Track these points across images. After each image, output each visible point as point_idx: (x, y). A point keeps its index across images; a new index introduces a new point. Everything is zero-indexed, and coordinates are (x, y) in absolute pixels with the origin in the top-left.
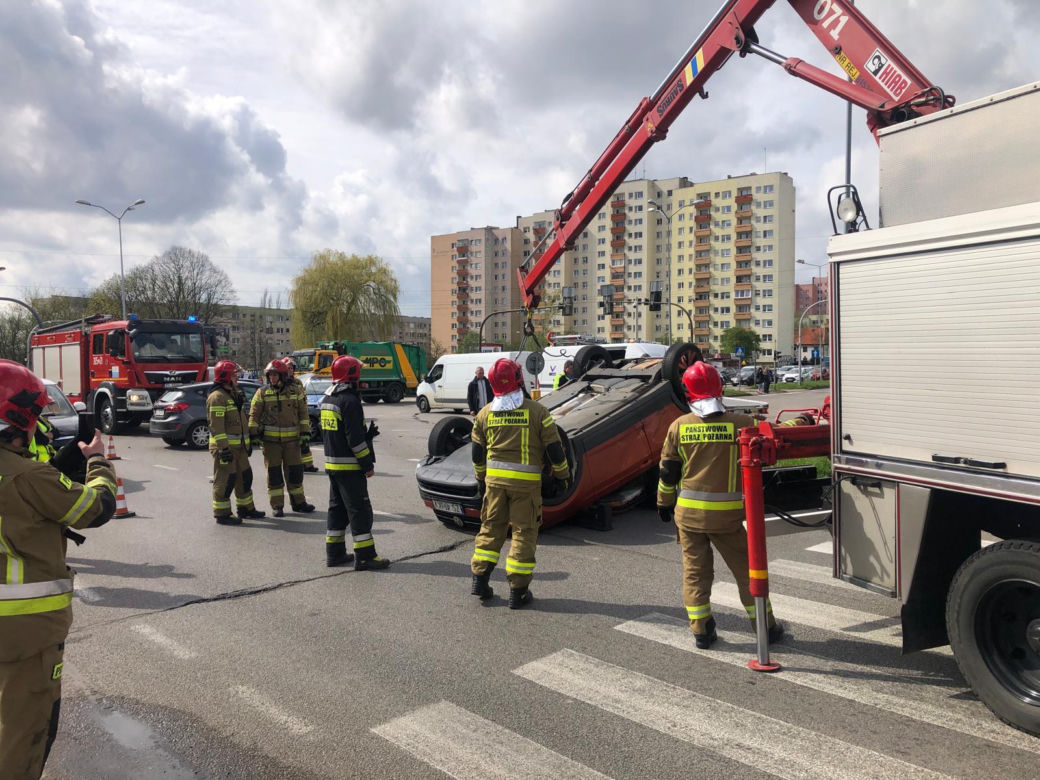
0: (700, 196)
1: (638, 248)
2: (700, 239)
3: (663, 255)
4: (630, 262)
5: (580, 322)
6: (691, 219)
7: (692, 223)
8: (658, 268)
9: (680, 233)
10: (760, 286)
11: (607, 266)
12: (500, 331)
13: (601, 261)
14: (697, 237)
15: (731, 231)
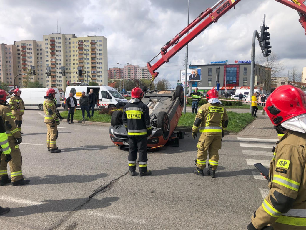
0: (80, 41)
1: (60, 55)
2: (80, 54)
3: (68, 58)
4: (57, 60)
5: (40, 78)
6: (77, 48)
7: (77, 49)
8: (67, 62)
9: (73, 52)
10: (98, 70)
11: (49, 61)
12: (9, 81)
13: (47, 59)
14: (79, 54)
15: (89, 52)
